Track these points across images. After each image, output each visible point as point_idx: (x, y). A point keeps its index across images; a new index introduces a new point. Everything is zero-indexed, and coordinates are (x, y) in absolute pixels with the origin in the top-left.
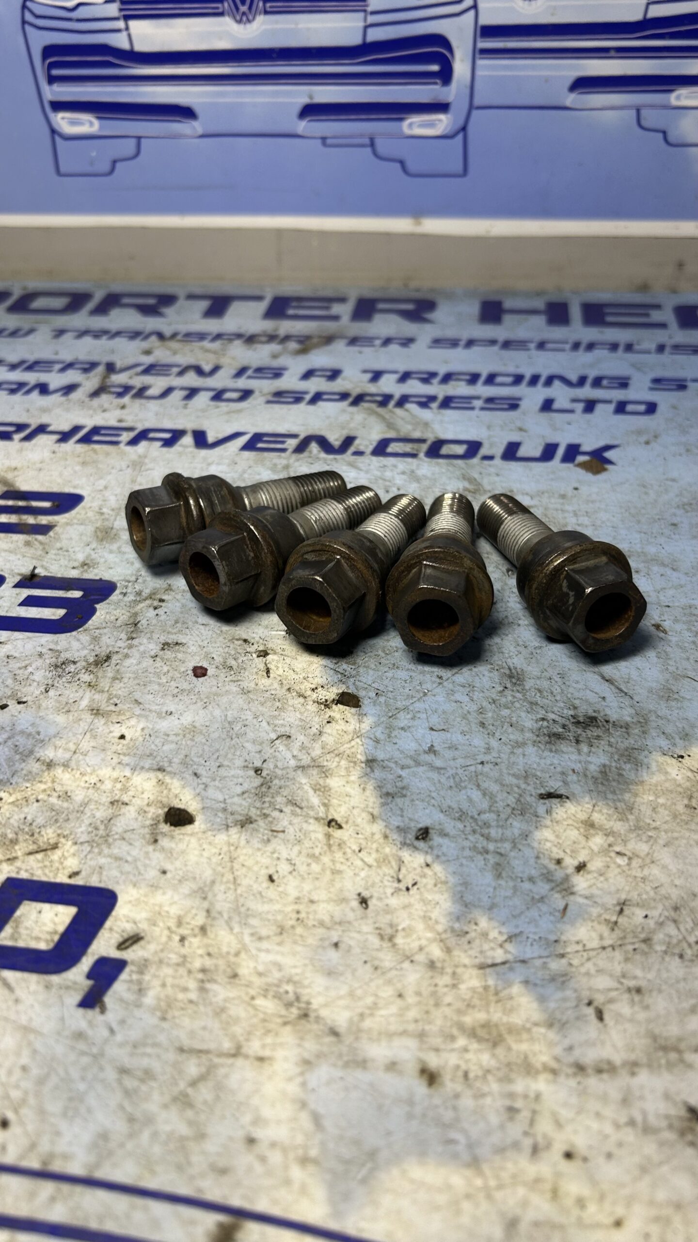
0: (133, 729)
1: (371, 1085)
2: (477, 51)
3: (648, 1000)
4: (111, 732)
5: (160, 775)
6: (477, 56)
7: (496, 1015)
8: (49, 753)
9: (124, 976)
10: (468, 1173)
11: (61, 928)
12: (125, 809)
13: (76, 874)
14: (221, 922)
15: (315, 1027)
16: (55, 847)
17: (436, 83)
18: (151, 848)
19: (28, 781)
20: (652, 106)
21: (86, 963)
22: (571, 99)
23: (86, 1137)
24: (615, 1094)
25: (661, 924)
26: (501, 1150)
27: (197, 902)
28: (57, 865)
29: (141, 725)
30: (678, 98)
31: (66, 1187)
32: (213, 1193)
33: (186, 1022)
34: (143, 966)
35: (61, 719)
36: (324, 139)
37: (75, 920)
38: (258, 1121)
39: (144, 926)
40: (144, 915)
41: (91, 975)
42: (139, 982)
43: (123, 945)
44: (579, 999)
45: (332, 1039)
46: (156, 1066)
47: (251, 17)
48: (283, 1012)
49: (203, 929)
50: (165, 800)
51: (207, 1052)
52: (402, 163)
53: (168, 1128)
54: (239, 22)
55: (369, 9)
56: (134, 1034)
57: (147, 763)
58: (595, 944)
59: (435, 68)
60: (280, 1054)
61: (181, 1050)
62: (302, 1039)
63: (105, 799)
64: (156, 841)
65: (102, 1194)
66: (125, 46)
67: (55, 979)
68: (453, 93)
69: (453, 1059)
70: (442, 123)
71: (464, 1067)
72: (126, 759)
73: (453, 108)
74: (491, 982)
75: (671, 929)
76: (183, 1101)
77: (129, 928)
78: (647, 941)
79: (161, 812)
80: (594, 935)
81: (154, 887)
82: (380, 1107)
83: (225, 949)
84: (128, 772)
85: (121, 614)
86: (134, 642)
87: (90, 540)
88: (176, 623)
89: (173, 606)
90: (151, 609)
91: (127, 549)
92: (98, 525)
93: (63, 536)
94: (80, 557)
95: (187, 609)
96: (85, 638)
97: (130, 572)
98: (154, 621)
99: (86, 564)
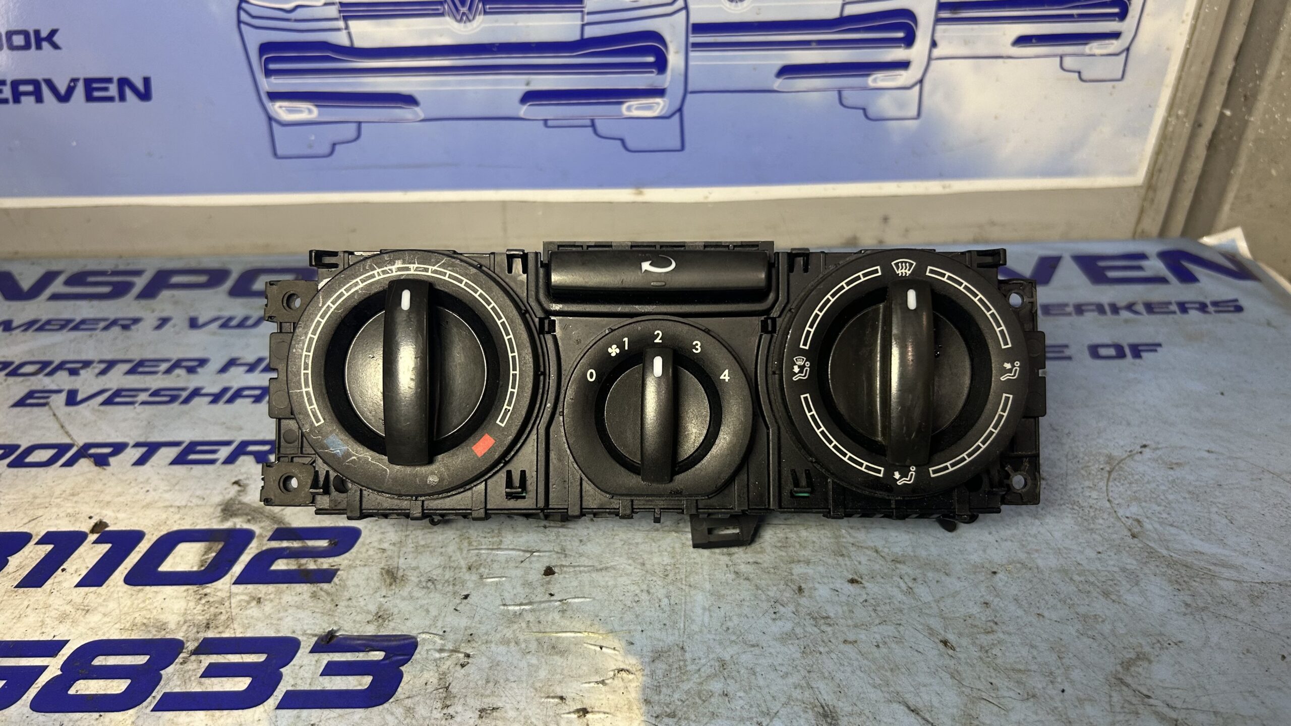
2: (690, 46)
6: (690, 49)
17: (652, 72)
20: (852, 88)
22: (778, 83)
30: (875, 80)
36: (546, 121)
47: (471, 17)
52: (622, 141)
54: (460, 21)
55: (586, 10)
59: (651, 59)
66: (345, 42)
68: (669, 79)
70: (659, 106)
73: (668, 92)
85: (431, 677)
86: (451, 711)
87: (378, 584)
88: (488, 682)
89: (480, 661)
90: (458, 668)
91: (418, 593)
92: (382, 565)
93: (350, 583)
94: (373, 608)
95: (495, 665)
96: (399, 711)
97: (428, 623)
98: (464, 683)
99: (380, 617)
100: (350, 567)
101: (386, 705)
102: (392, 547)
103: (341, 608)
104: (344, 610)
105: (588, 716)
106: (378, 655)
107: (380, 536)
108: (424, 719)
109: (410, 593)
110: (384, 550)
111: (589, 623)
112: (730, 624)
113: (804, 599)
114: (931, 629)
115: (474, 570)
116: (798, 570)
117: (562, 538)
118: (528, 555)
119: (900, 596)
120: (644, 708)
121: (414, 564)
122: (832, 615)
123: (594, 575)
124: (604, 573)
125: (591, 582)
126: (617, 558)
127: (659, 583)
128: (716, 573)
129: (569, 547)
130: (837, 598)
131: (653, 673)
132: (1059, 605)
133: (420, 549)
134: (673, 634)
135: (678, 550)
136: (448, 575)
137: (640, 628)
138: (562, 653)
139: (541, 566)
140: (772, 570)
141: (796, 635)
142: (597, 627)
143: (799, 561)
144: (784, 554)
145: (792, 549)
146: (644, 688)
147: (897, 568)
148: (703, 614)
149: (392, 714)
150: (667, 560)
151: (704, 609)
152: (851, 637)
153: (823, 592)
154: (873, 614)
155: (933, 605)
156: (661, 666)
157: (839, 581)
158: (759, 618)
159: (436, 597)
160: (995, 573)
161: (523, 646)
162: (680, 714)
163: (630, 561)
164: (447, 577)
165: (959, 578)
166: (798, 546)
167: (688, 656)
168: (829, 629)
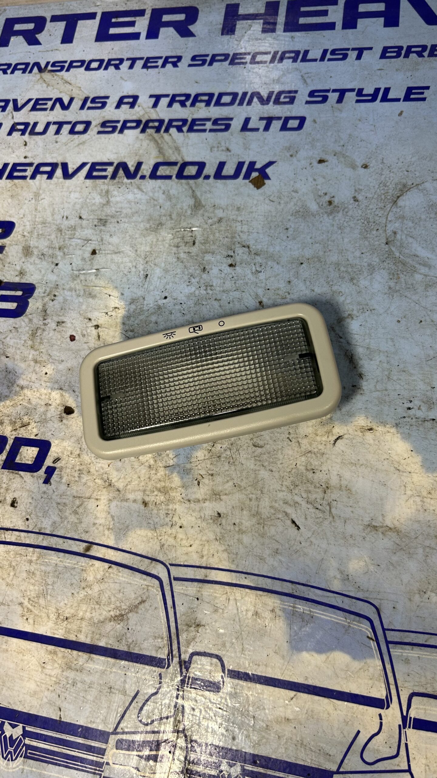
0: (49, 369)
1: (128, 507)
3: (215, 478)
4: (42, 371)
5: (61, 391)
7: (168, 484)
8: (21, 382)
9: (56, 473)
10: (152, 532)
11: (35, 456)
12: (50, 407)
13: (36, 435)
14: (84, 452)
15: (113, 488)
16: (29, 424)
18: (60, 424)
19: (15, 395)
21: (44, 469)
23: (50, 523)
24: (198, 509)
25: (225, 450)
26: (162, 526)
27: (76, 445)
28: (30, 431)
29: (52, 368)
31: (46, 536)
32: (85, 537)
33: (75, 488)
34: (61, 469)
35: (23, 365)
37: (39, 452)
38: (96, 518)
39: (60, 454)
40: (60, 450)
41: (45, 473)
42: (61, 475)
43: (54, 462)
44: (193, 478)
45: (118, 492)
46: (67, 501)
48: (104, 484)
49: (79, 455)
50: (64, 403)
51: (82, 497)
53: (72, 520)
56: (60, 492)
57: (56, 386)
58: (202, 458)
60: (102, 498)
61: (74, 497)
62: (109, 493)
63: (43, 403)
64: (62, 421)
65: (55, 538)
67: (35, 474)
69: (152, 499)
71: (155, 501)
72: (48, 384)
74: (167, 472)
75: (228, 453)
76: (76, 513)
77: (56, 455)
78: (219, 457)
79: (63, 408)
80: (203, 455)
81: (63, 440)
82: (130, 513)
83: (86, 462)
84: (50, 391)
85: (39, 305)
86: (46, 322)
87: (21, 256)
88: (62, 309)
89: (60, 299)
90: (51, 301)
91: (38, 261)
92: (23, 245)
93: (10, 254)
94: (18, 268)
95: (65, 300)
96: (26, 320)
97: (40, 277)
98: (53, 309)
99: (22, 273)
100: (10, 245)
101: (22, 317)
102: (28, 235)
103: (6, 268)
104: (7, 268)
105: (99, 329)
106: (19, 293)
107: (23, 228)
108: (36, 325)
109: (34, 261)
110: (24, 236)
111: (107, 282)
112: (167, 287)
113: (205, 275)
114: (257, 295)
115: (61, 250)
116: (208, 257)
117: (102, 233)
118: (86, 242)
119: (250, 276)
120: (122, 326)
121: (36, 245)
122: (214, 284)
123: (113, 256)
124: (118, 254)
125: (112, 260)
126: (125, 246)
127: (142, 262)
128: (169, 258)
129: (105, 239)
130: (220, 275)
131: (129, 310)
132: (325, 284)
133: (40, 237)
134: (142, 291)
135: (154, 243)
136: (51, 252)
137: (128, 287)
138: (94, 297)
139: (90, 249)
140: (195, 257)
141: (195, 294)
142: (109, 285)
143: (209, 252)
144: (203, 247)
145: (208, 245)
146: (124, 317)
147: (255, 258)
148: (157, 281)
149: (24, 321)
150: (148, 249)
151: (158, 278)
152: (219, 297)
153: (215, 271)
154: (234, 285)
155: (264, 281)
156: (133, 307)
157: (225, 265)
158: (181, 285)
159: (44, 263)
160: (302, 264)
161: (78, 292)
162: (136, 330)
163: (131, 249)
164: (50, 253)
165: (283, 266)
166: (212, 242)
167: (145, 302)
168: (211, 292)
